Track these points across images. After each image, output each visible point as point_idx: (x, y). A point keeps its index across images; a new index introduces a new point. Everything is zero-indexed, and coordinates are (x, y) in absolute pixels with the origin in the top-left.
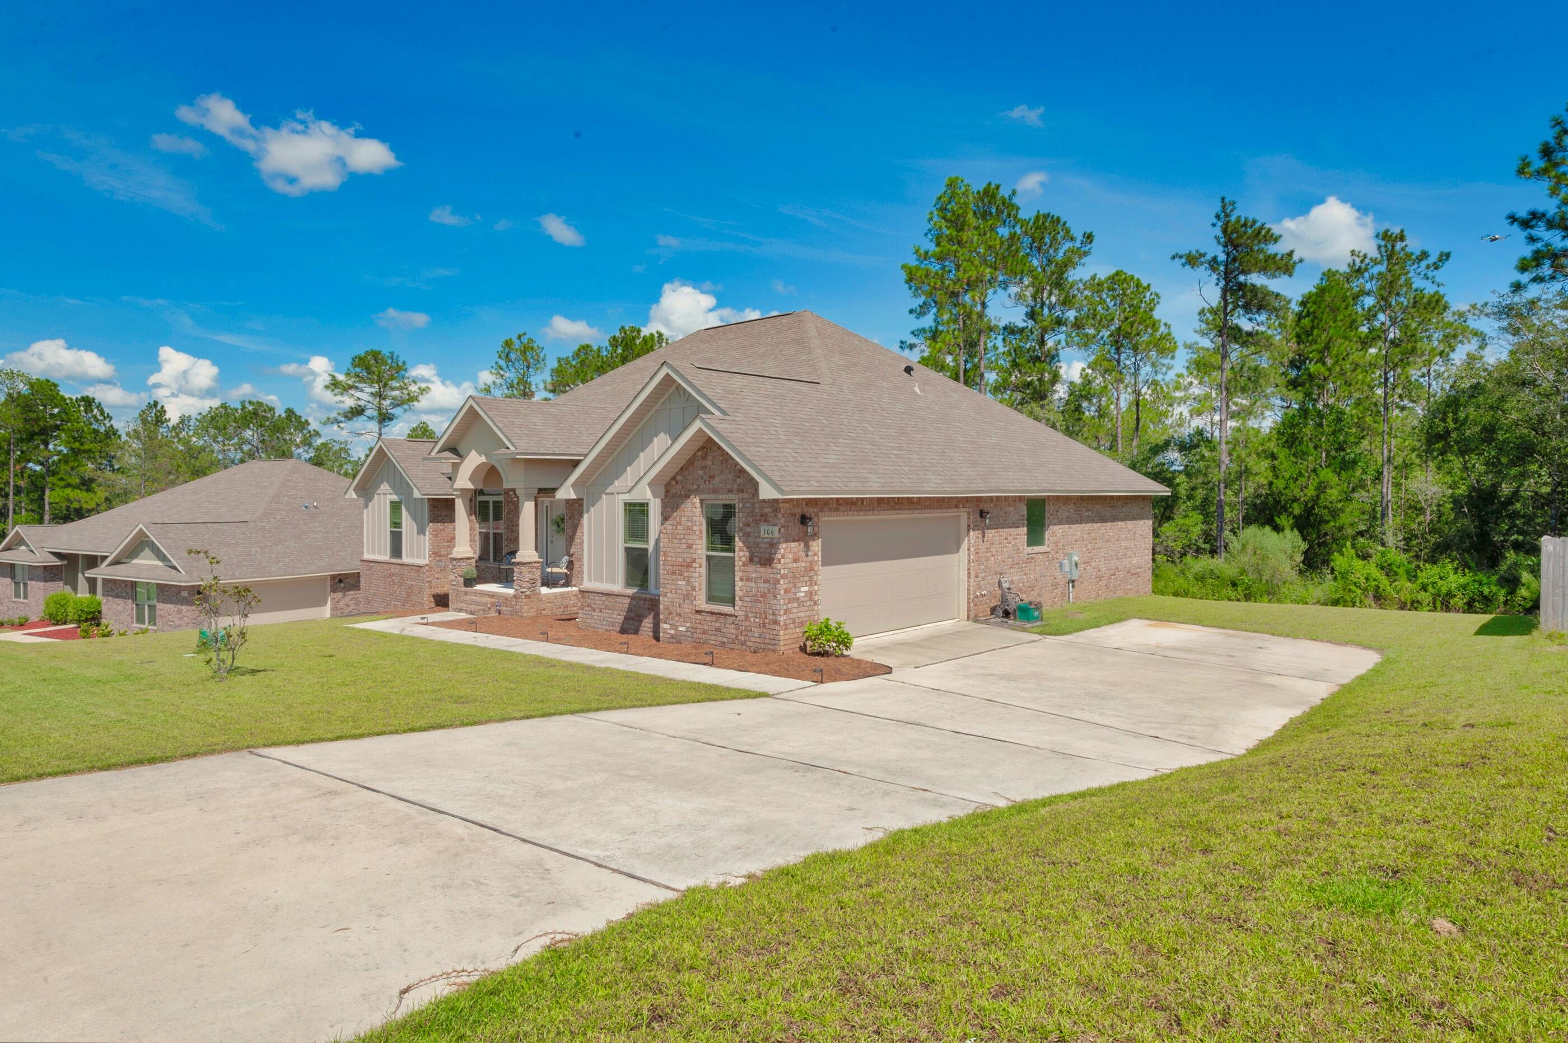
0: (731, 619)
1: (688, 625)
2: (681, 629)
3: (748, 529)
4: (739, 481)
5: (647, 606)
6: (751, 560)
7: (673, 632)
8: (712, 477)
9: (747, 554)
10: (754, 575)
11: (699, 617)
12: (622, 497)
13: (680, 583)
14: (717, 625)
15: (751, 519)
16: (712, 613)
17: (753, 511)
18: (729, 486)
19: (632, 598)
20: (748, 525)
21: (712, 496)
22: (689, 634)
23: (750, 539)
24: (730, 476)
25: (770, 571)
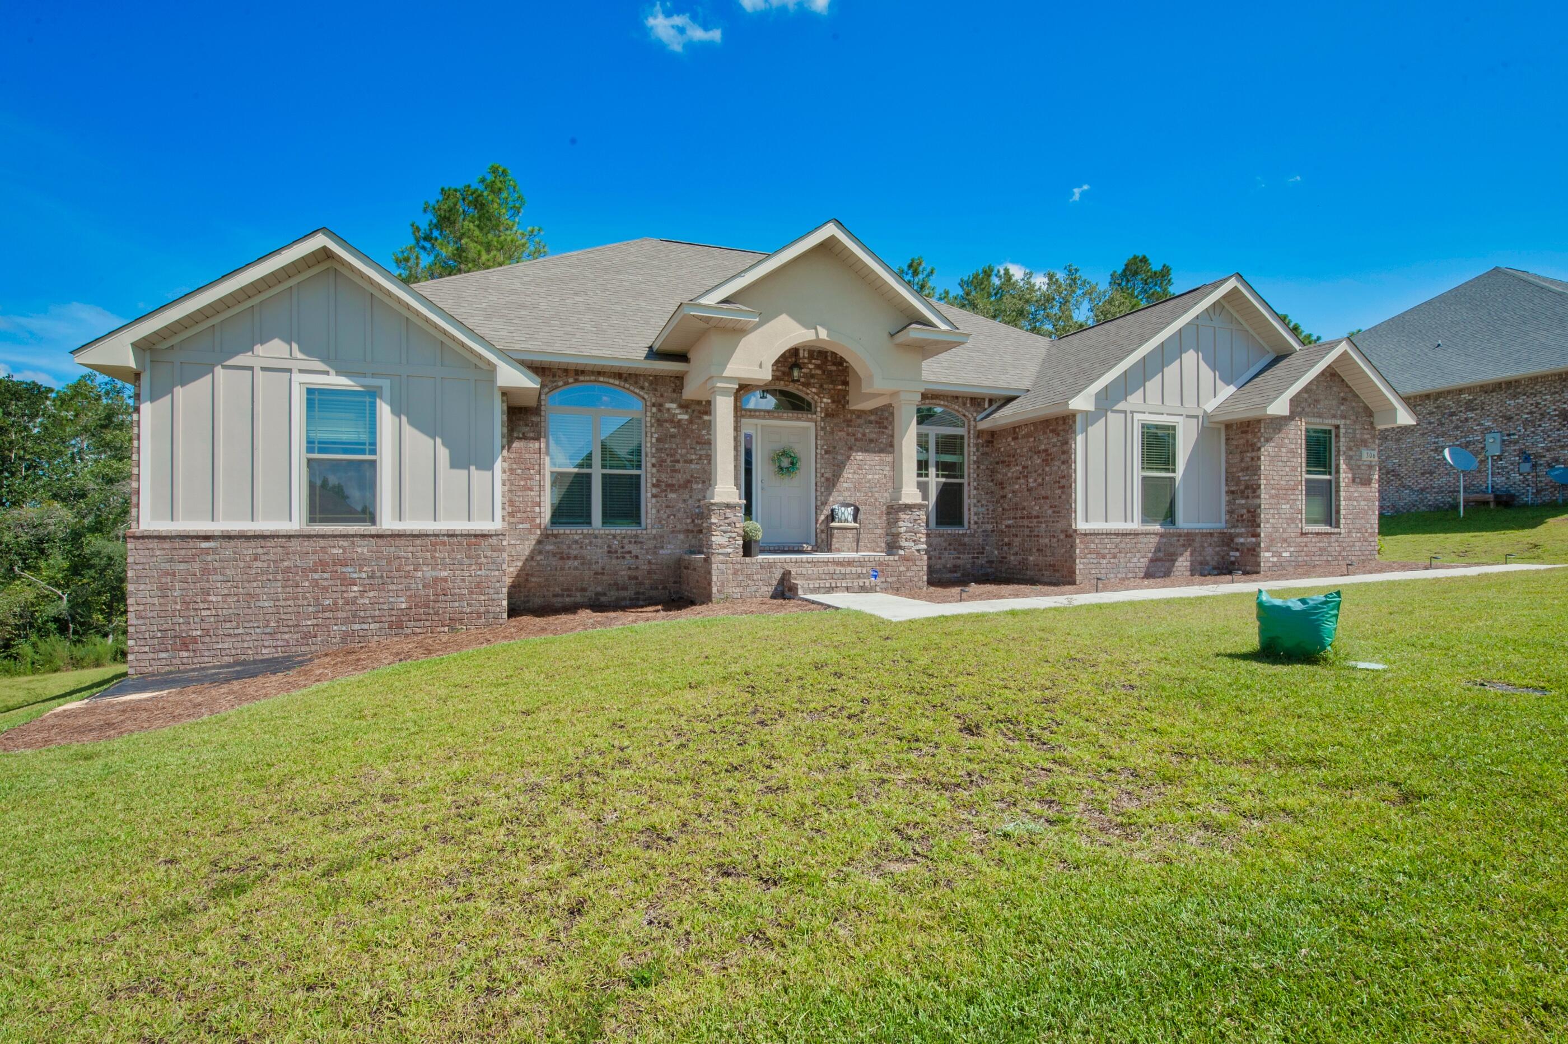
0: (1333, 538)
1: (1292, 549)
2: (1284, 554)
3: (1351, 453)
4: (1342, 408)
5: (1182, 542)
6: (1354, 481)
7: (1275, 559)
8: (1317, 401)
9: (1350, 476)
10: (1356, 494)
11: (1305, 540)
12: (1137, 416)
13: (1284, 506)
14: (1321, 545)
15: (1352, 444)
16: (1318, 534)
17: (1354, 437)
18: (1333, 412)
19: (1162, 535)
20: (1351, 449)
21: (1318, 420)
22: (1293, 559)
23: (1353, 462)
24: (1334, 402)
25: (1368, 490)
